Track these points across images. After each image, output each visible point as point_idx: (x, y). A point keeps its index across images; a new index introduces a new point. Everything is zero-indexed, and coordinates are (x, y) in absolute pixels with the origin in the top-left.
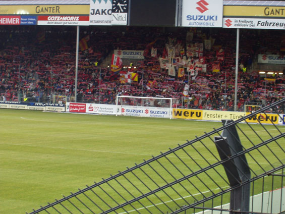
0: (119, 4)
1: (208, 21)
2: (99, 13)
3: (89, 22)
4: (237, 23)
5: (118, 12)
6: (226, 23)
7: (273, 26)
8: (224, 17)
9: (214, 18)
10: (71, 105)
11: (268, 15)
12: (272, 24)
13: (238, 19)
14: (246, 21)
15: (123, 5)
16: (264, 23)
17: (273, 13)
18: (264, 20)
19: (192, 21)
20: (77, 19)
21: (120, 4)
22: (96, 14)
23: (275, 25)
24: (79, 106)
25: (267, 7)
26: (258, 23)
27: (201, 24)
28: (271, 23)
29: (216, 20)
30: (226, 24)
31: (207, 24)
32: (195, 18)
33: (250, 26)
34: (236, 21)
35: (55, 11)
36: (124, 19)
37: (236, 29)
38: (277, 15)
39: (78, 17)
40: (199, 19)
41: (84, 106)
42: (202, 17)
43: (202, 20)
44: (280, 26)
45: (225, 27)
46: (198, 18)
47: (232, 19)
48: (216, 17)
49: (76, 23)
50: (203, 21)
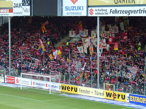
1: (78, 11)
3: (13, 13)
4: (97, 12)
7: (120, 13)
8: (88, 7)
9: (81, 8)
10: (8, 78)
12: (120, 12)
13: (97, 8)
14: (102, 10)
16: (114, 11)
17: (120, 2)
18: (114, 9)
19: (68, 11)
20: (8, 12)
23: (122, 12)
24: (12, 78)
26: (111, 11)
27: (74, 13)
28: (119, 11)
29: (83, 10)
30: (90, 13)
31: (77, 13)
32: (70, 9)
33: (106, 14)
34: (96, 10)
37: (97, 17)
38: (123, 4)
39: (8, 10)
40: (73, 10)
41: (14, 78)
42: (74, 7)
44: (125, 13)
45: (89, 15)
46: (72, 8)
47: (94, 9)
48: (83, 7)
49: (8, 15)
50: (75, 11)
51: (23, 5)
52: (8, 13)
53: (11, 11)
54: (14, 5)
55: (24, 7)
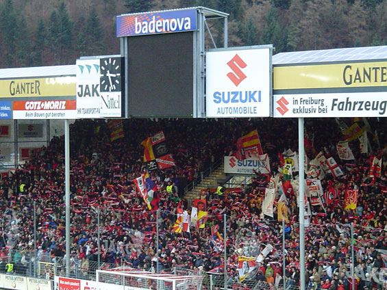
0: (109, 75)
1: (247, 104)
2: (89, 94)
3: (76, 111)
4: (297, 107)
5: (108, 90)
6: (278, 106)
7: (360, 109)
8: (274, 92)
9: (256, 96)
10: (62, 282)
11: (350, 83)
12: (357, 106)
13: (298, 97)
14: (312, 101)
15: (114, 76)
16: (343, 103)
17: (359, 79)
18: (342, 97)
19: (222, 105)
20: (64, 107)
21: (111, 73)
22: (86, 94)
23: (363, 107)
24: (72, 284)
25: (348, 64)
26: (334, 105)
27: (236, 110)
28: (355, 103)
29: (260, 101)
30: (278, 109)
31: (245, 110)
32: (226, 99)
33: (321, 110)
34: (295, 102)
35: (34, 90)
36: (117, 105)
37: (296, 119)
38: (367, 84)
39: (64, 103)
40: (234, 101)
41: (77, 284)
42: (236, 93)
43: (237, 101)
44: (373, 109)
45: (277, 115)
46: (232, 96)
47: (289, 97)
48: (260, 92)
49: (62, 115)
50: (239, 104)
51: (102, 90)
52: (62, 112)
53: (71, 104)
54: (79, 90)
55: (104, 94)
